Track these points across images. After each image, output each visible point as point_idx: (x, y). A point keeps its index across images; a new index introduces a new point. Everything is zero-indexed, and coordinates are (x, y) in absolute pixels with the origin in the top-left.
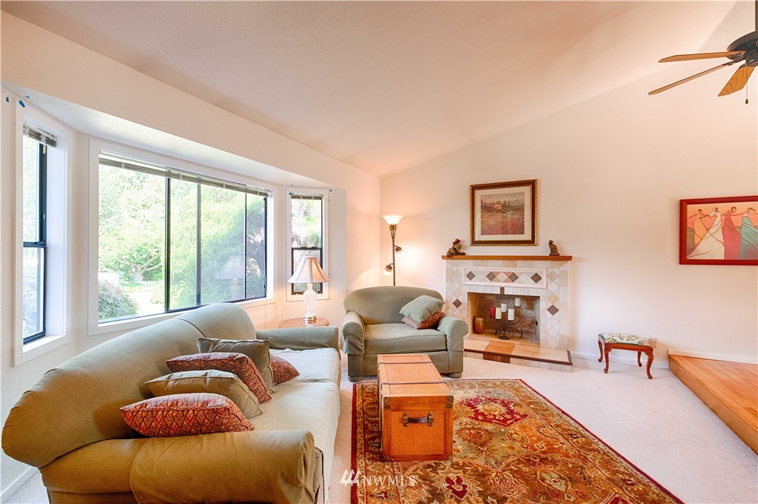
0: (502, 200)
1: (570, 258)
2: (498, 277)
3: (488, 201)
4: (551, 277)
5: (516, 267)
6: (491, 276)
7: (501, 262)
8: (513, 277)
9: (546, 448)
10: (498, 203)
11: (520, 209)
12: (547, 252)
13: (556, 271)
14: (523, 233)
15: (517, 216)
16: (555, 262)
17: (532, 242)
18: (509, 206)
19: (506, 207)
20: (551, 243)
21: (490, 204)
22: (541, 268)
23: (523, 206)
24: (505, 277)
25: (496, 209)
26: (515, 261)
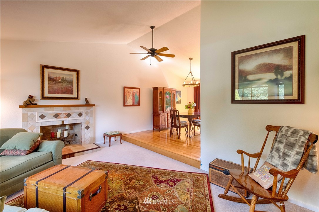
0: (62, 77)
1: (94, 105)
2: (61, 116)
3: (53, 76)
4: (87, 113)
5: (70, 110)
6: (56, 116)
7: (62, 108)
8: (69, 115)
9: (126, 177)
10: (59, 77)
11: (71, 82)
12: (84, 103)
13: (89, 111)
14: (72, 94)
15: (70, 86)
16: (88, 107)
17: (77, 98)
18: (65, 80)
19: (63, 81)
20: (86, 99)
21: (54, 77)
22: (82, 110)
23: (73, 81)
24: (65, 115)
25: (58, 80)
26: (69, 107)
